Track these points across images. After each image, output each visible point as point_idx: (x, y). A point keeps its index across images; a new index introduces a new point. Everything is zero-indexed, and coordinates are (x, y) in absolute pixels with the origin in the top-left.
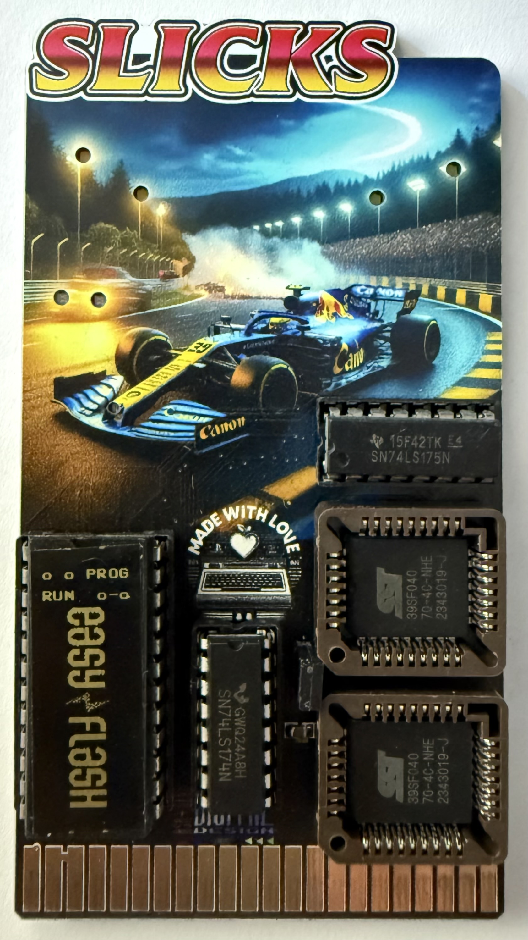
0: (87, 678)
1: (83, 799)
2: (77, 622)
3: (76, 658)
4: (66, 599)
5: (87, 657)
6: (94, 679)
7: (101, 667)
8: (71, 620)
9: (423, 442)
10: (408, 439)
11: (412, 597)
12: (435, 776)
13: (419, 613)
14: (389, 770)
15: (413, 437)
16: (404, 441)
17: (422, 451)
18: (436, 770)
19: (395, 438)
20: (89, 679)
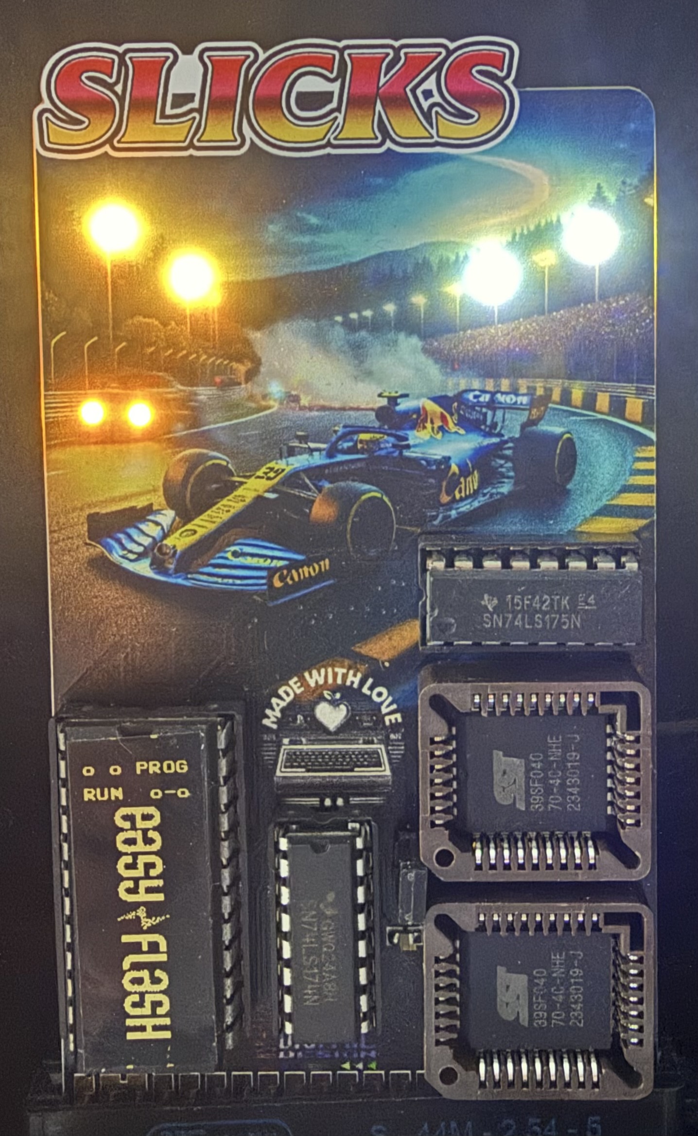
0: (142, 890)
1: (143, 1029)
2: (127, 825)
3: (128, 867)
4: (113, 798)
5: (141, 866)
6: (149, 890)
7: (158, 877)
8: (119, 822)
9: (547, 603)
10: (528, 600)
11: (536, 785)
12: (567, 995)
13: (546, 804)
14: (510, 989)
15: (534, 597)
16: (523, 601)
17: (545, 613)
18: (567, 989)
19: (513, 599)
20: (144, 891)
